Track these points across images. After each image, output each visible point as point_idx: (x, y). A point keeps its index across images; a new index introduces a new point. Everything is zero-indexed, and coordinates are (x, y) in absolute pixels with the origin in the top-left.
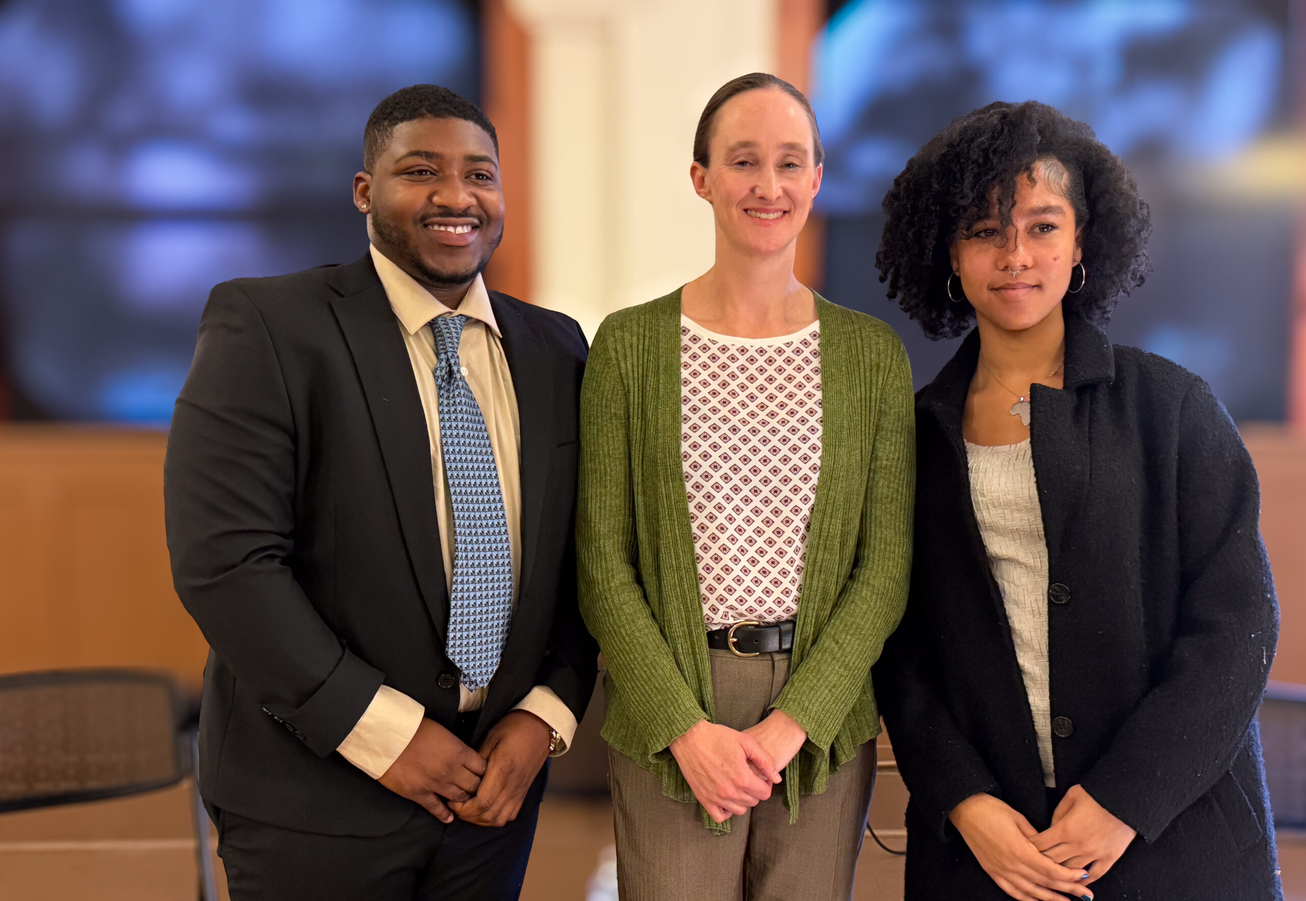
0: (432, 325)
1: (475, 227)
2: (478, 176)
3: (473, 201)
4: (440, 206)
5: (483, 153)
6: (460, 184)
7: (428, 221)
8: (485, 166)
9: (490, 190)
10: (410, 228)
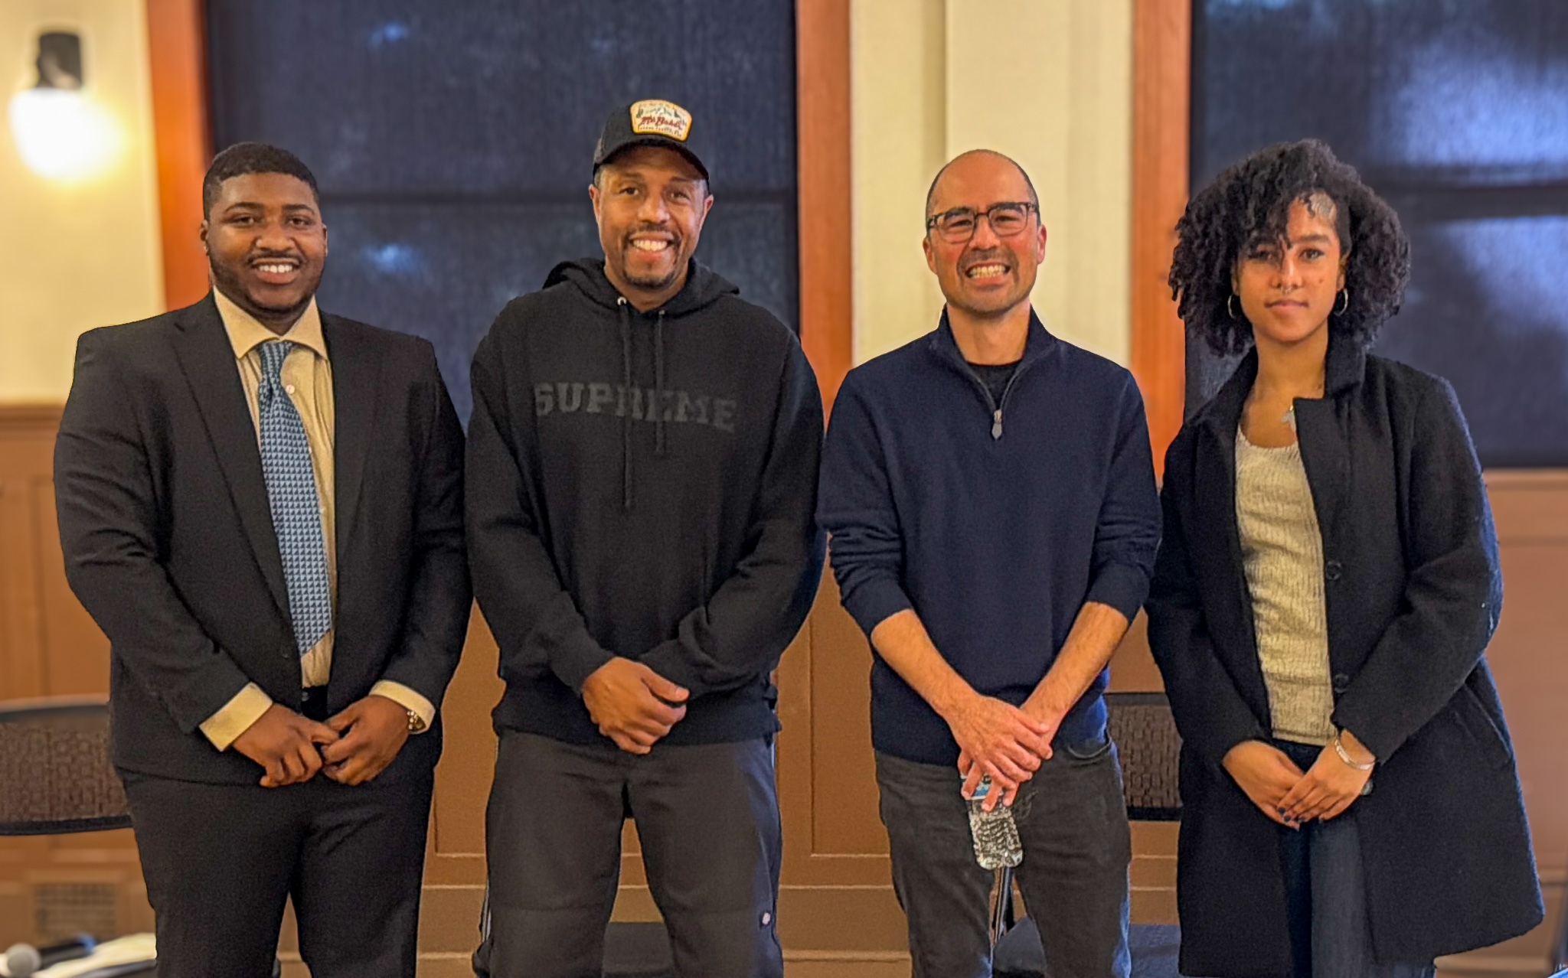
0: (258, 348)
1: (295, 267)
2: (296, 221)
3: (291, 244)
4: (263, 249)
5: (301, 202)
6: (279, 229)
7: (255, 262)
8: (302, 212)
9: (307, 235)
10: (239, 269)
